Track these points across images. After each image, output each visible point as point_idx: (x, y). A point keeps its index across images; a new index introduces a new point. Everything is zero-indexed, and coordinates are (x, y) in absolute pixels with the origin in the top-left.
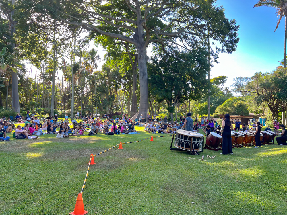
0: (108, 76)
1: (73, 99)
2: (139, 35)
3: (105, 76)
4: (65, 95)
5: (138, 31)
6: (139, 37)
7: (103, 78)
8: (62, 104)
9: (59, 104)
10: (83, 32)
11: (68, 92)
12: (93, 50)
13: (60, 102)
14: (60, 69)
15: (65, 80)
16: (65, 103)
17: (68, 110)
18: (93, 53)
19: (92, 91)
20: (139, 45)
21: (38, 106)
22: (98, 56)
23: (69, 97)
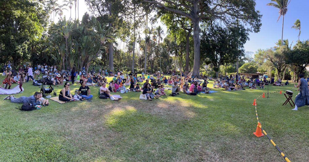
0: (167, 45)
1: (146, 62)
2: (195, 12)
3: (166, 45)
4: (140, 59)
5: (194, 9)
6: (195, 13)
7: (164, 47)
8: (139, 65)
9: (137, 65)
10: (153, 12)
11: (142, 57)
12: (160, 27)
13: (137, 64)
14: (137, 43)
15: (141, 50)
16: (140, 64)
17: (142, 69)
18: (159, 29)
19: (157, 56)
20: (194, 20)
21: (125, 66)
22: (163, 31)
23: (143, 60)
